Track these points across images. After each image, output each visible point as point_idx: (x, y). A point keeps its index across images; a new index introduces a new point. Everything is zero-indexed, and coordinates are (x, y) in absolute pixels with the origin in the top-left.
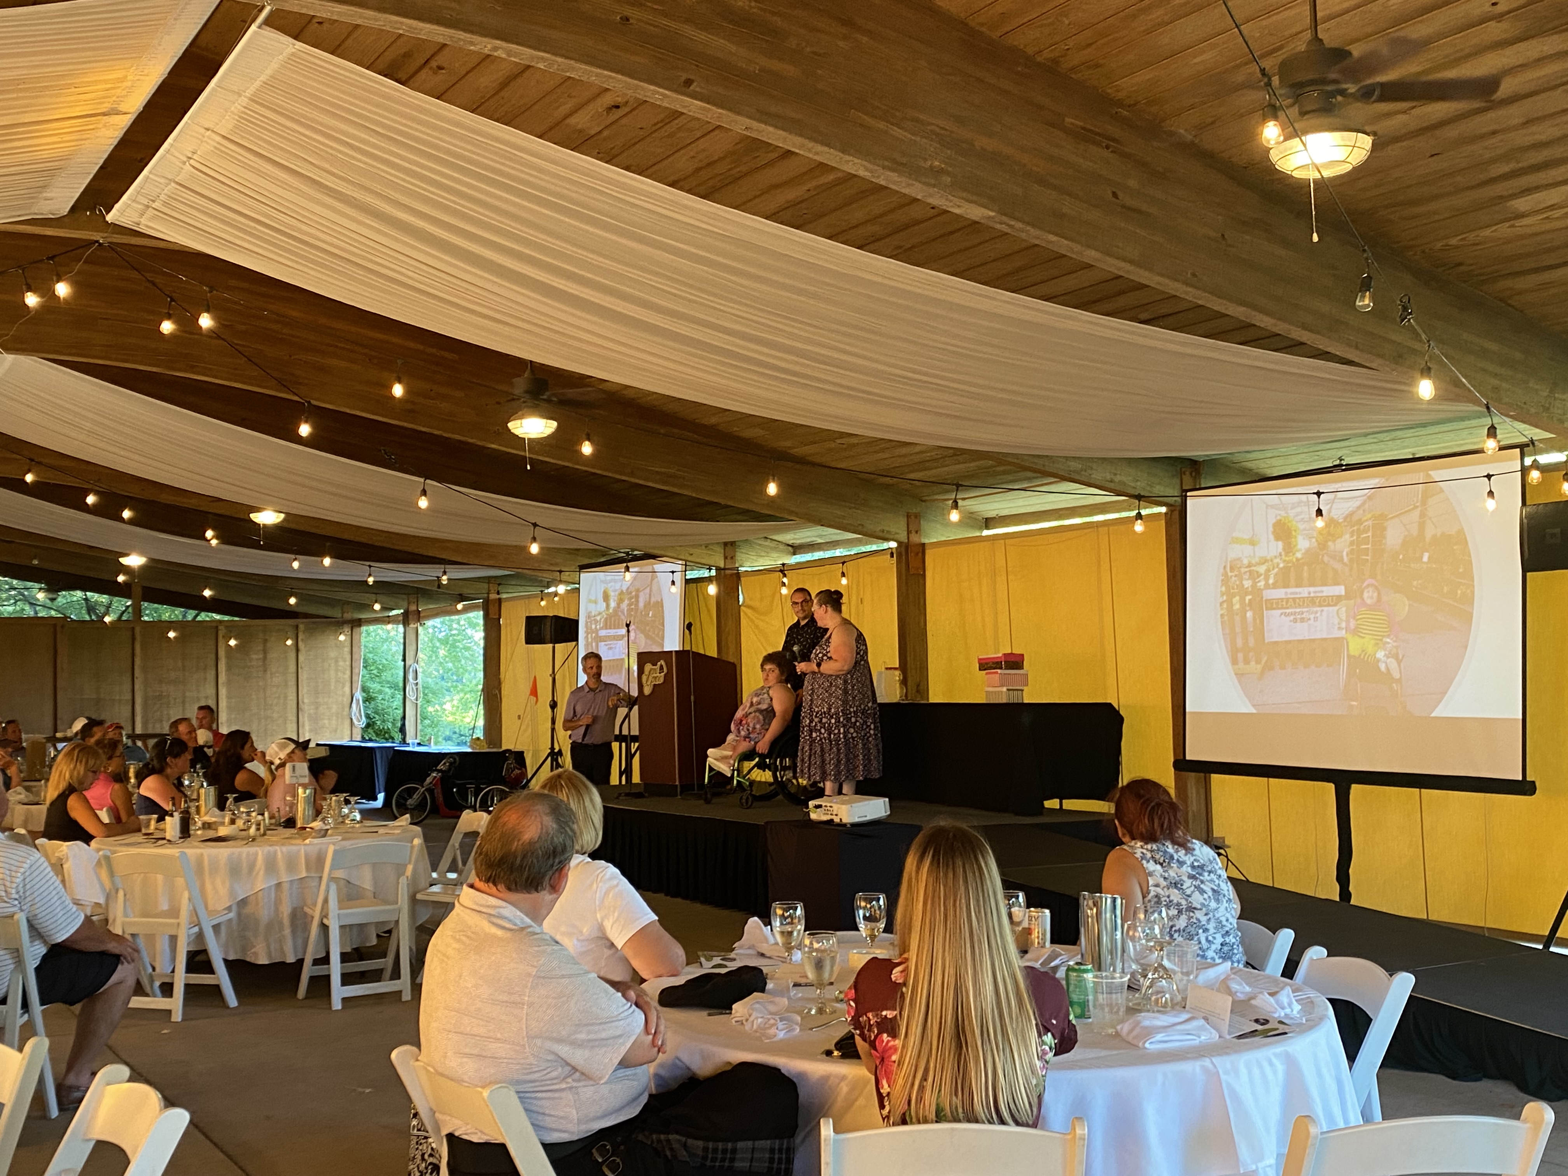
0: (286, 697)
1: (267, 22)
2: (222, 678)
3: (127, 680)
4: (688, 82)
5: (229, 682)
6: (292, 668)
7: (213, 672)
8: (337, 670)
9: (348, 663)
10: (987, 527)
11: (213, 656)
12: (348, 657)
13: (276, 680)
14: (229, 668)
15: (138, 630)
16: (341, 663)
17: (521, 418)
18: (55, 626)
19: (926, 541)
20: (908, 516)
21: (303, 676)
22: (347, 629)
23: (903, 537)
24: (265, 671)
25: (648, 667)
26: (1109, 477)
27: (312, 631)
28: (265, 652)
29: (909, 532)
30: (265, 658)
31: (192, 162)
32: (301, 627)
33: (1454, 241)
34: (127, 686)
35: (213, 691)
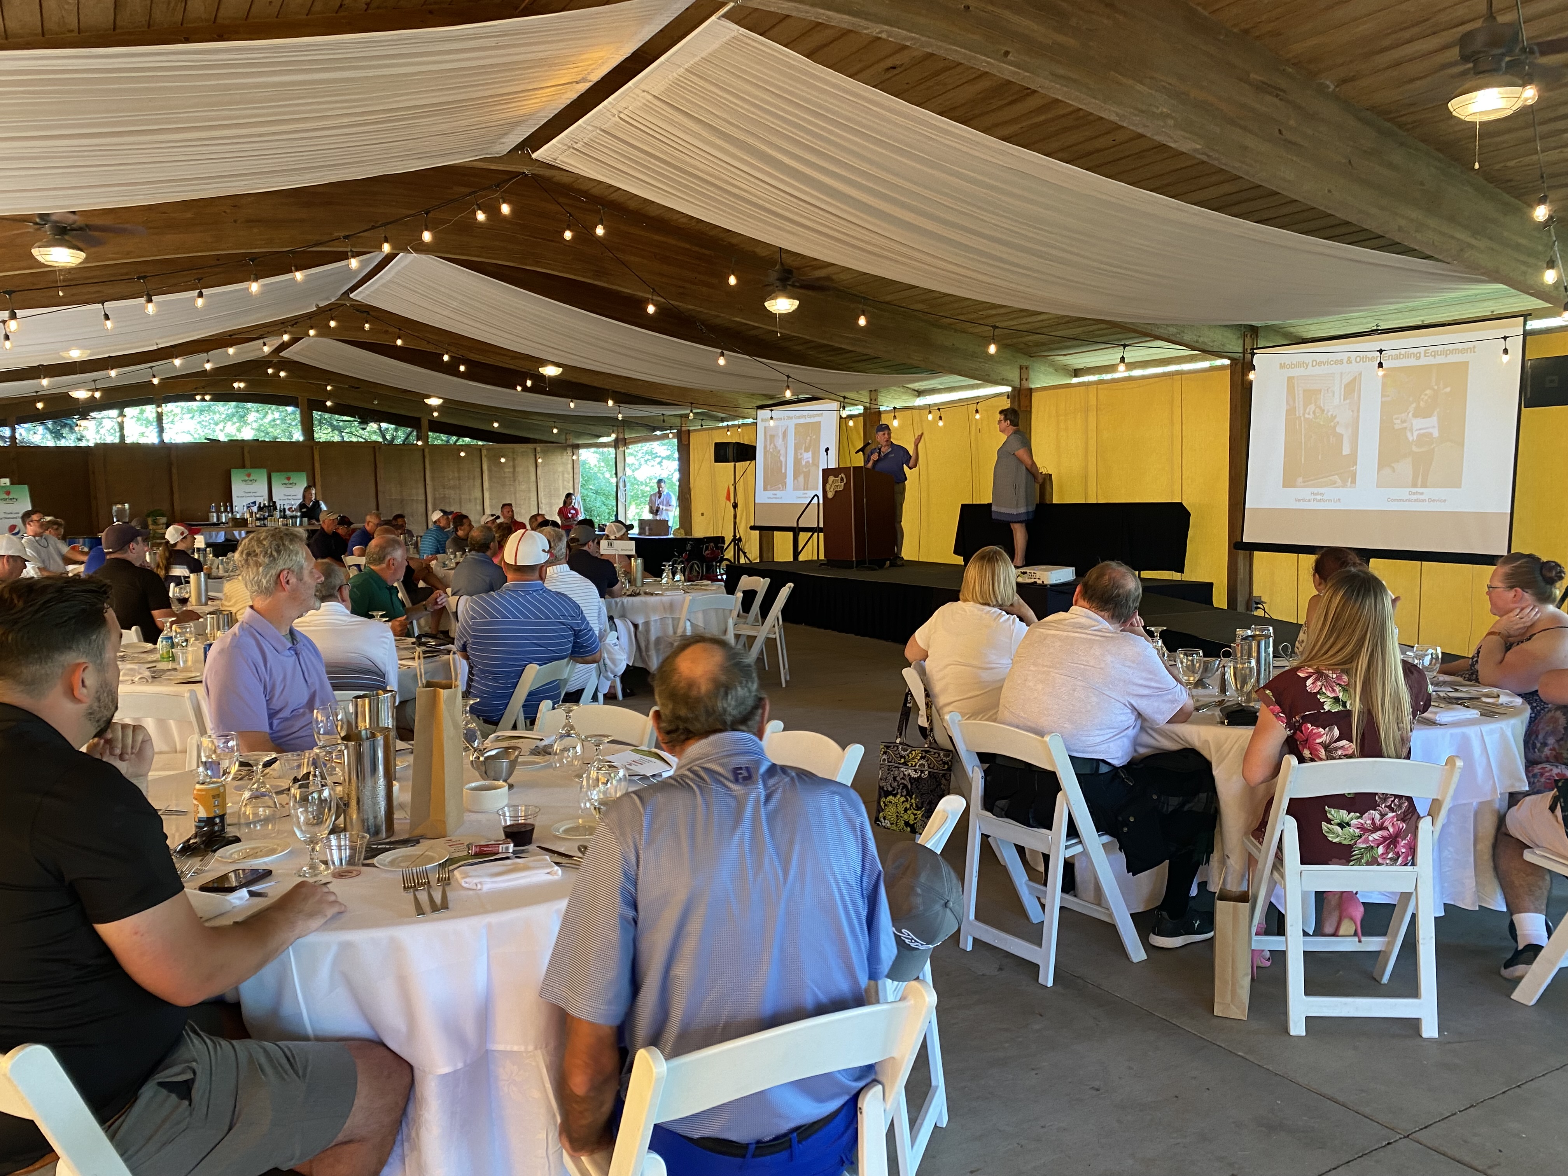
0: (529, 499)
1: (725, 16)
2: (486, 485)
3: (421, 485)
4: (1007, 53)
5: (491, 488)
6: (533, 478)
7: (480, 481)
8: (563, 480)
9: (571, 475)
10: (1076, 376)
11: (479, 470)
12: (571, 471)
13: (523, 487)
14: (490, 478)
15: (427, 451)
16: (566, 475)
17: (775, 298)
18: (374, 447)
19: (1033, 386)
20: (1021, 368)
21: (541, 484)
22: (569, 452)
23: (1017, 384)
24: (515, 480)
25: (831, 478)
26: (1195, 338)
27: (545, 452)
28: (514, 467)
29: (1021, 380)
30: (514, 471)
31: (622, 115)
32: (538, 449)
33: (1511, 164)
34: (422, 491)
35: (480, 494)
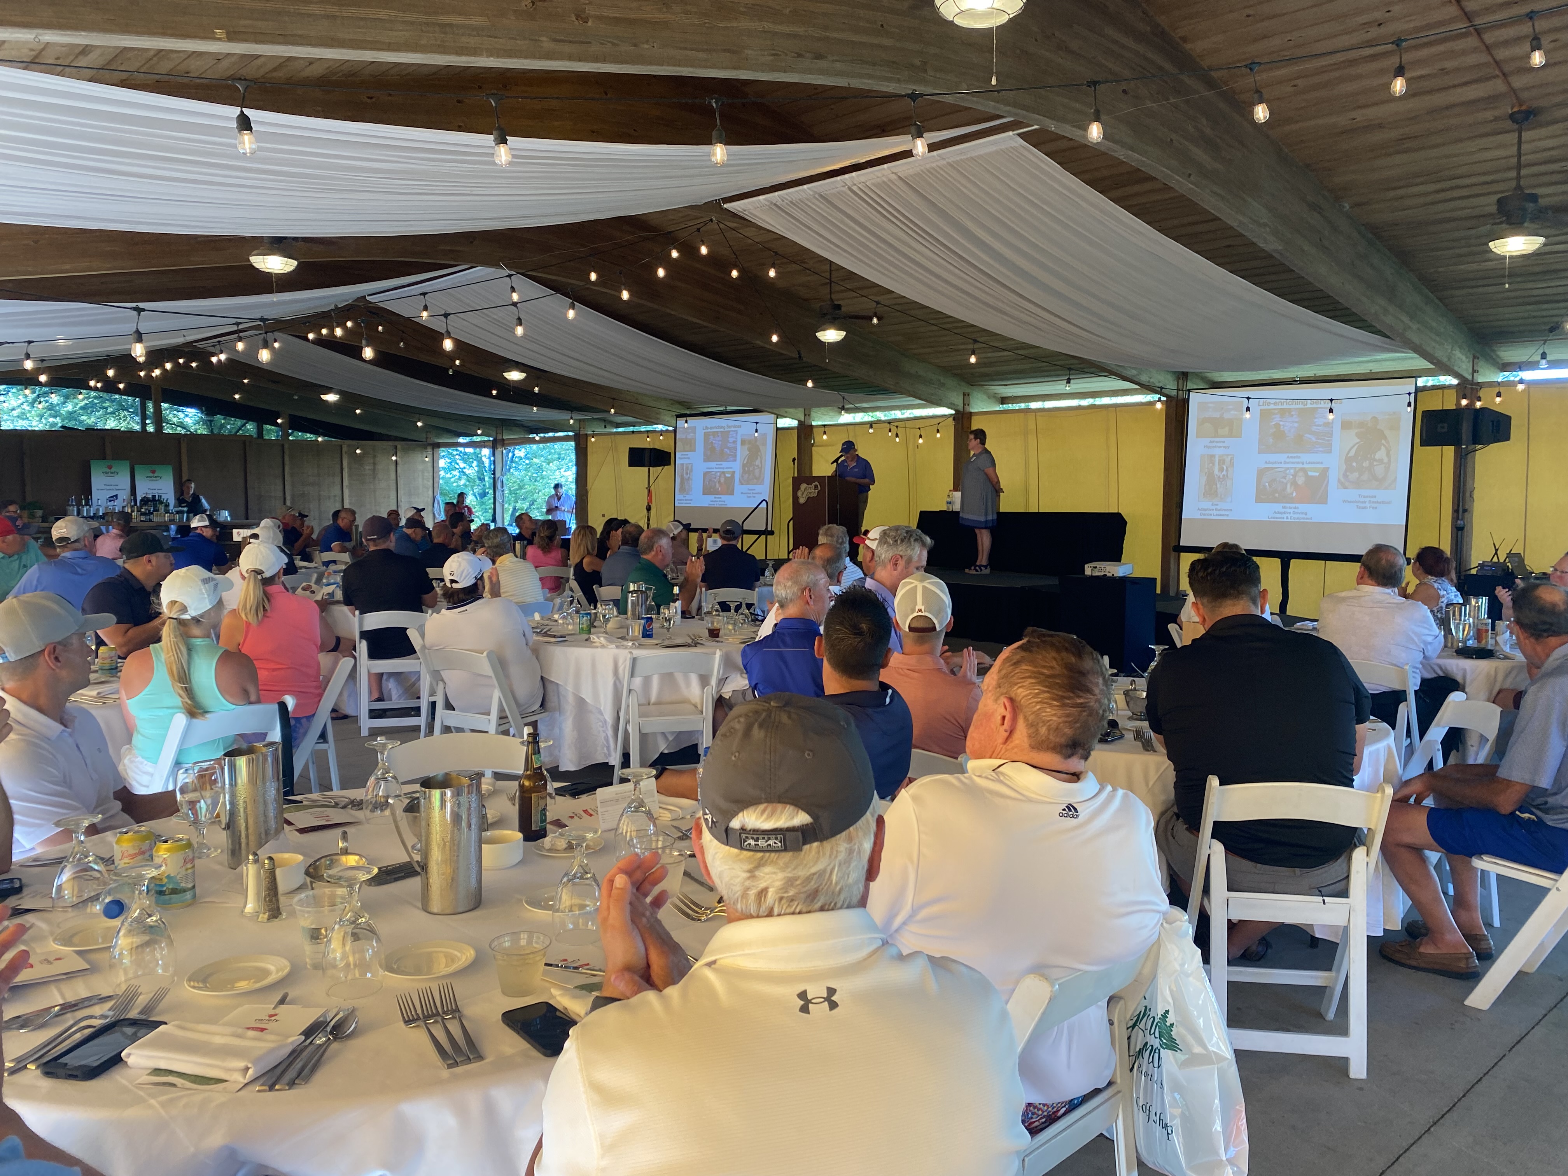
0: (389, 497)
2: (346, 483)
3: (279, 482)
5: (350, 486)
6: (395, 477)
7: (339, 478)
8: (423, 479)
9: (431, 474)
10: (1003, 403)
11: (339, 466)
12: (431, 469)
13: (383, 485)
14: (350, 476)
15: (286, 446)
16: (426, 474)
17: (825, 330)
18: (244, 443)
19: (972, 411)
20: (964, 395)
21: (401, 483)
22: (429, 450)
23: (961, 408)
24: (374, 478)
25: (803, 486)
27: (406, 450)
28: (374, 464)
29: (964, 405)
30: (374, 470)
32: (399, 447)
34: (280, 487)
35: (339, 492)
